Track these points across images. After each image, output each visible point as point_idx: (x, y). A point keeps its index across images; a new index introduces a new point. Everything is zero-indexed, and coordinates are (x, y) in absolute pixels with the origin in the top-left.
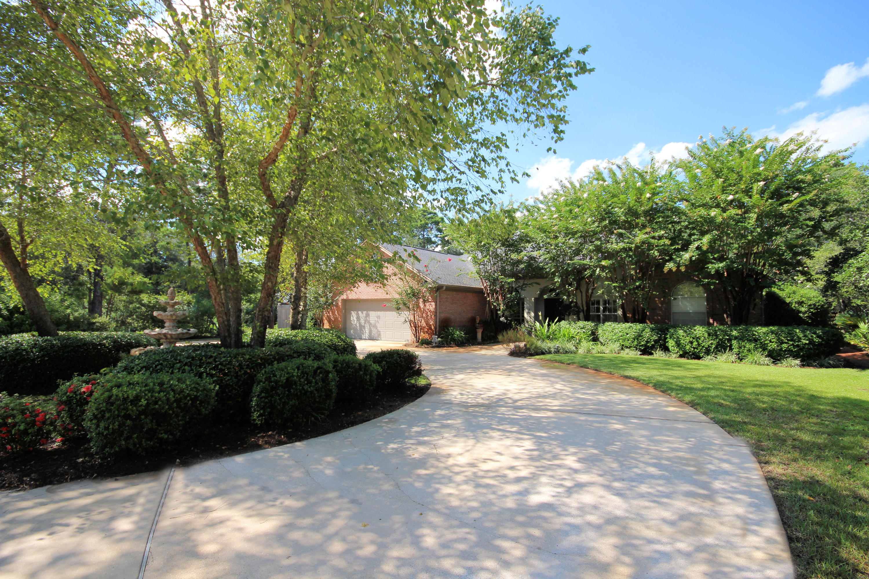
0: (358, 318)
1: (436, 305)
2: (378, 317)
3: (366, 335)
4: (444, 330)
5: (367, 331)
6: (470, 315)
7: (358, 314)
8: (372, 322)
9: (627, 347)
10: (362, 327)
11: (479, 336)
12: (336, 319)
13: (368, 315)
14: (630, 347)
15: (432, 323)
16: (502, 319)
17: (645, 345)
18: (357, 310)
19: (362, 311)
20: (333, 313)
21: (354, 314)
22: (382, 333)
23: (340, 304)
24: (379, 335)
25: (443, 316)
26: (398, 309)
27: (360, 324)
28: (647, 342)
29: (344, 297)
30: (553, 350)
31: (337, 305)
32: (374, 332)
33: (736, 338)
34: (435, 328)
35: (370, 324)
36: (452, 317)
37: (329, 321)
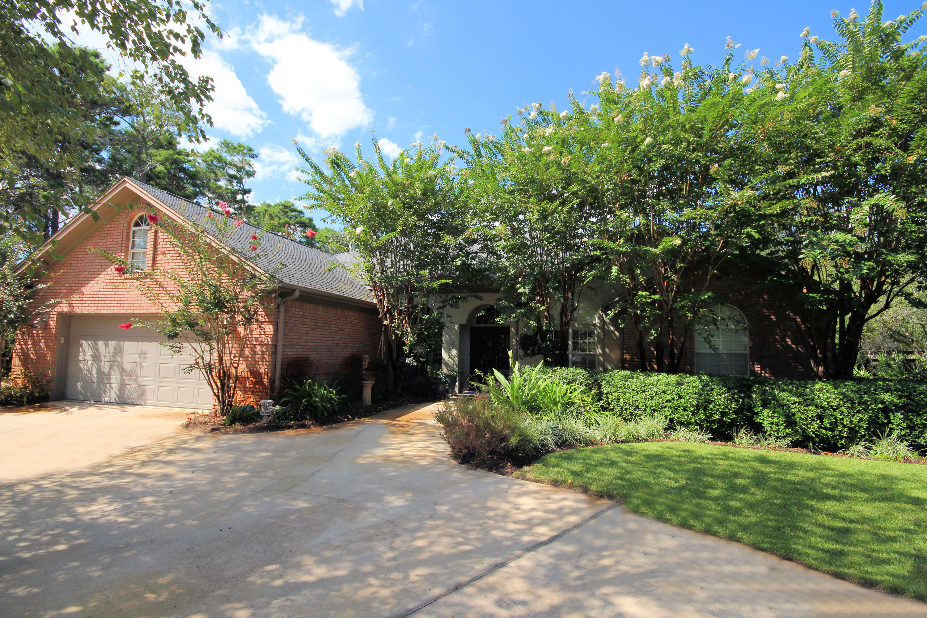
0: (96, 358)
1: (276, 330)
2: (143, 355)
3: (112, 394)
4: (291, 387)
5: (115, 387)
6: (348, 352)
7: (96, 349)
8: (128, 366)
9: (681, 424)
10: (103, 377)
11: (367, 394)
12: (41, 357)
13: (119, 351)
14: (689, 424)
15: (263, 369)
16: (409, 360)
17: (720, 421)
18: (94, 337)
19: (106, 339)
20: (35, 344)
21: (86, 346)
22: (149, 391)
23: (52, 324)
24: (142, 394)
25: (291, 353)
26: (173, 336)
27: (99, 369)
28: (723, 414)
29: (64, 307)
30: (551, 440)
31: (46, 326)
32: (131, 389)
33: (898, 408)
34: (272, 381)
35: (123, 370)
36: (313, 356)
37: (25, 360)
